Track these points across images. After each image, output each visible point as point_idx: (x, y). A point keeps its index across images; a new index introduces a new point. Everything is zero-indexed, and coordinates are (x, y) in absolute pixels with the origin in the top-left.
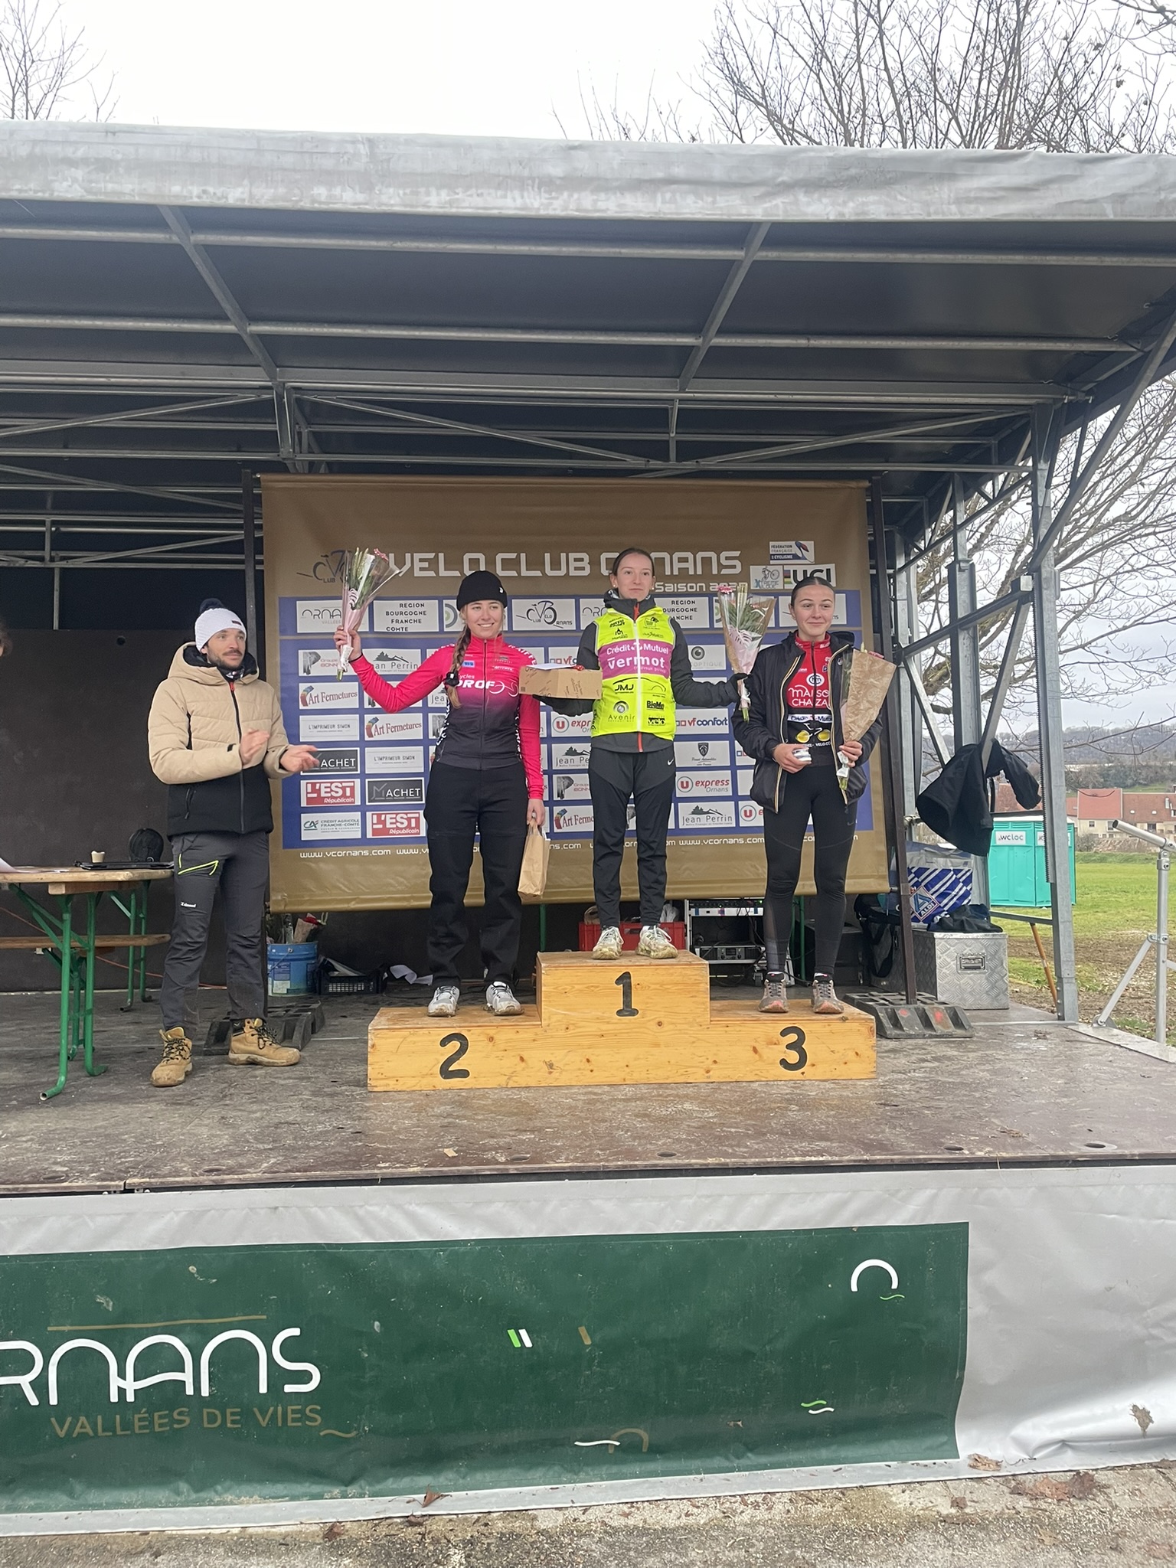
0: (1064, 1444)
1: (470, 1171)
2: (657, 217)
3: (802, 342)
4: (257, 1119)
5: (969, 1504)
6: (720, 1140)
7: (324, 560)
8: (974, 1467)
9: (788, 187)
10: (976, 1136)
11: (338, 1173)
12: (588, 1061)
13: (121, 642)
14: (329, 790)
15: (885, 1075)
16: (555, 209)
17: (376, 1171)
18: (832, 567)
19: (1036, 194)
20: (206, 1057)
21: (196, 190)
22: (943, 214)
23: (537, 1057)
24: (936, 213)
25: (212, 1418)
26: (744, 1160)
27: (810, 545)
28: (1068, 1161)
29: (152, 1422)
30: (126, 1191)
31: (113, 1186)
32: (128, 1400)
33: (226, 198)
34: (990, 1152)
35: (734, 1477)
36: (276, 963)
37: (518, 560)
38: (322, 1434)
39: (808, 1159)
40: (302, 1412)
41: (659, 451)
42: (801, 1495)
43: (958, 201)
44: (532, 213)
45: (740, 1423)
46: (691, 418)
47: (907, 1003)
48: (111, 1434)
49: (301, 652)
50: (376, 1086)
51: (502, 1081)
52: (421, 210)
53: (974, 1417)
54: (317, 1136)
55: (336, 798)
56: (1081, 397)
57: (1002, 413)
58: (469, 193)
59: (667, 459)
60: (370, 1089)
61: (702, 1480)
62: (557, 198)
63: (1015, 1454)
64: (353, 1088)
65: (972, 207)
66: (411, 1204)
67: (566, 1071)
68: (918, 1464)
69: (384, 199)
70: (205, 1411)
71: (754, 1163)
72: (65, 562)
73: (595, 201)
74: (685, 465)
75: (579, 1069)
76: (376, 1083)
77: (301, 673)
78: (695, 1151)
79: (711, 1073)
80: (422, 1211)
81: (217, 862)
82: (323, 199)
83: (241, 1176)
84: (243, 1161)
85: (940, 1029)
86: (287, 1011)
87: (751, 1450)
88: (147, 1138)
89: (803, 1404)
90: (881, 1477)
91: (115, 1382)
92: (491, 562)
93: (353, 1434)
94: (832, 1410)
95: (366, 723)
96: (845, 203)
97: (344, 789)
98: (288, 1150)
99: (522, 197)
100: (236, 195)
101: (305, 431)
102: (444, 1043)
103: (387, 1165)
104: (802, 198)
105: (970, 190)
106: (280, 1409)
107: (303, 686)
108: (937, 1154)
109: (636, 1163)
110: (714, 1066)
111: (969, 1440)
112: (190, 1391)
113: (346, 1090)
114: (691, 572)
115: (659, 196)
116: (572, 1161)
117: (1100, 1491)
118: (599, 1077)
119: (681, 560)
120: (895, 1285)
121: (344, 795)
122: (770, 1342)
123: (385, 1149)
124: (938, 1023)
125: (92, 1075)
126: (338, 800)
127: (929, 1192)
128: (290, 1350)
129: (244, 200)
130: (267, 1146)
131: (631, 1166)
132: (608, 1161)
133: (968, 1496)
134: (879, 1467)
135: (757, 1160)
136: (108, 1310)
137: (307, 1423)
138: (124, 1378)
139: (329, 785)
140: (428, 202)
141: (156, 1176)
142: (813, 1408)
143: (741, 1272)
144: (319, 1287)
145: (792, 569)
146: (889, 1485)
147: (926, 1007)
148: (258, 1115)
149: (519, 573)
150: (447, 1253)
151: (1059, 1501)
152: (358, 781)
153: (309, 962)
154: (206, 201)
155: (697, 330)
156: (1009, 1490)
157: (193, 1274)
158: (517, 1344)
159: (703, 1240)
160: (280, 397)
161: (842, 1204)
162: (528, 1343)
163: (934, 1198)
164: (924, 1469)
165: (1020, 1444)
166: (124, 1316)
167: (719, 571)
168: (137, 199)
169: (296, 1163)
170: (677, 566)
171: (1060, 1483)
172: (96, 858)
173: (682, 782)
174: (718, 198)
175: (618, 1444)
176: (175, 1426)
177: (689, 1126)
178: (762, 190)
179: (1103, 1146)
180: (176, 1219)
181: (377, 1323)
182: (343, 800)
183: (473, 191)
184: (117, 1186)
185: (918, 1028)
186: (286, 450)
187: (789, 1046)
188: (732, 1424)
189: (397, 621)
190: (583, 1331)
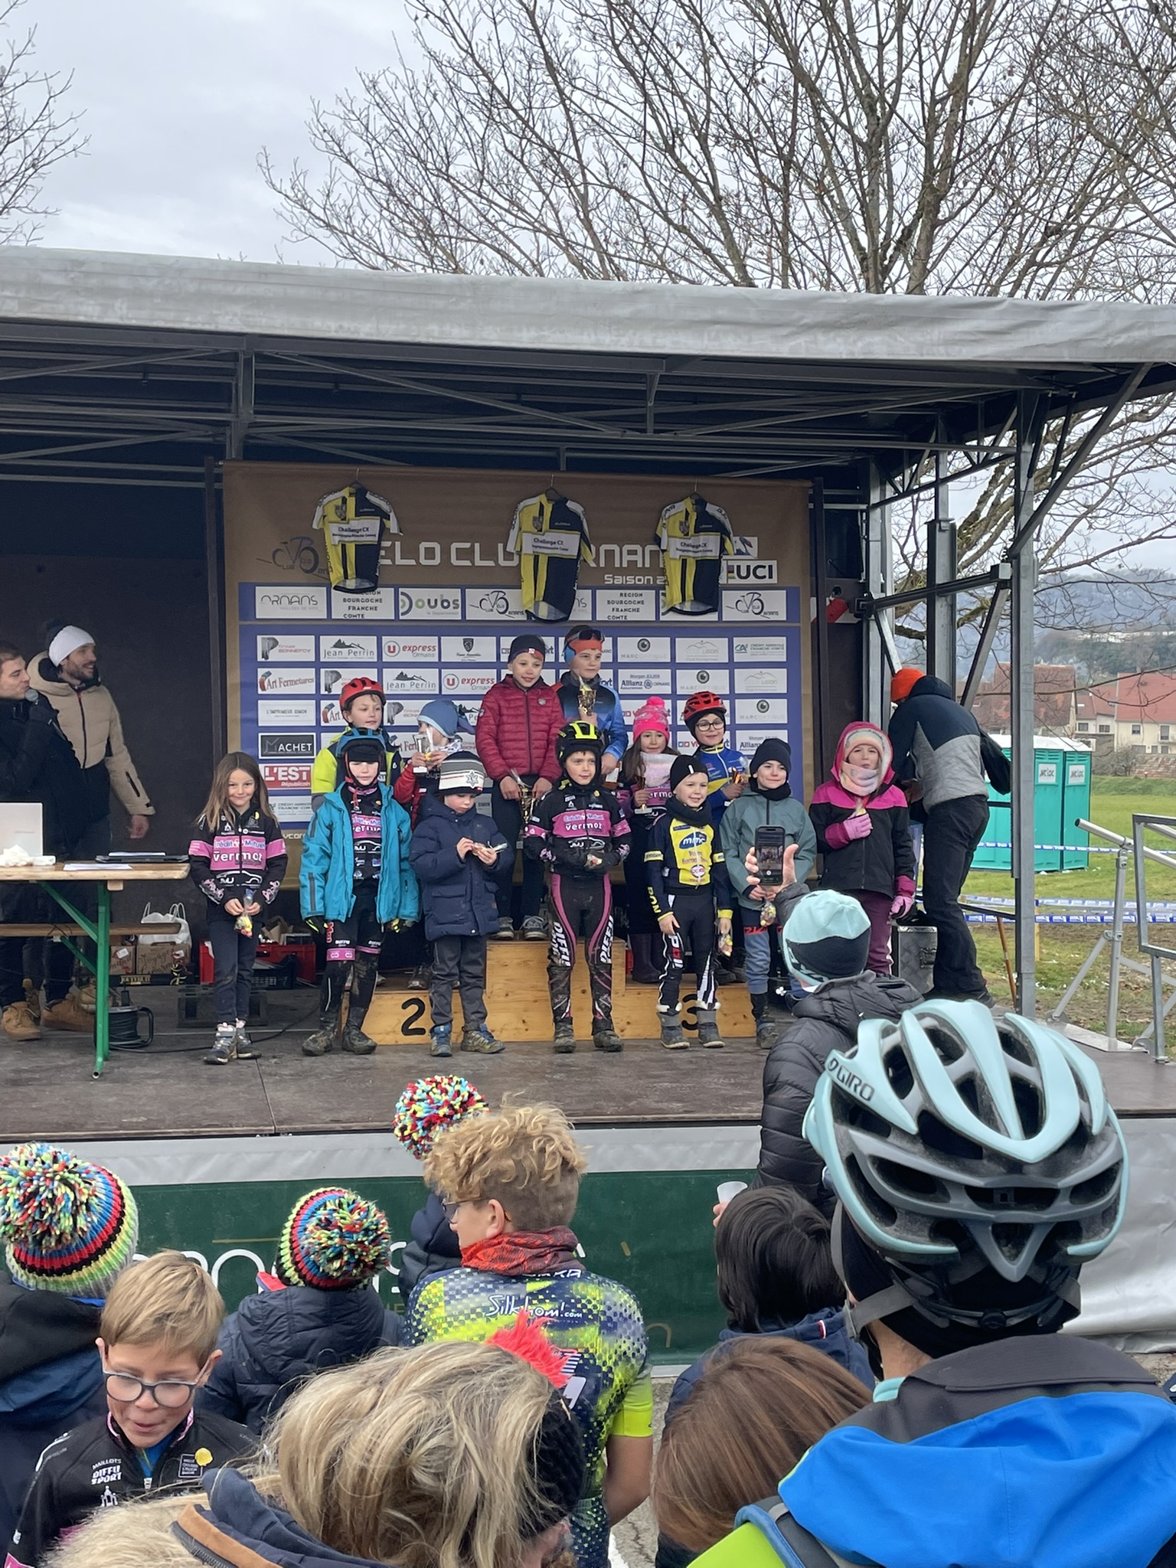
7: (282, 547)
9: (809, 328)
16: (622, 345)
18: (774, 563)
19: (1008, 337)
22: (933, 355)
24: (926, 353)
27: (754, 541)
37: (472, 549)
43: (946, 343)
49: (259, 638)
58: (553, 331)
65: (957, 348)
69: (485, 334)
77: (260, 659)
82: (436, 334)
92: (445, 552)
95: (322, 708)
96: (855, 342)
97: (300, 773)
104: (821, 337)
105: (956, 333)
107: (261, 672)
114: (640, 565)
115: (706, 333)
119: (630, 552)
121: (300, 780)
126: (295, 784)
140: (520, 338)
145: (735, 564)
149: (473, 562)
170: (626, 558)
174: (753, 337)
178: (788, 330)
183: (556, 328)
189: (354, 608)
190: (624, 1245)
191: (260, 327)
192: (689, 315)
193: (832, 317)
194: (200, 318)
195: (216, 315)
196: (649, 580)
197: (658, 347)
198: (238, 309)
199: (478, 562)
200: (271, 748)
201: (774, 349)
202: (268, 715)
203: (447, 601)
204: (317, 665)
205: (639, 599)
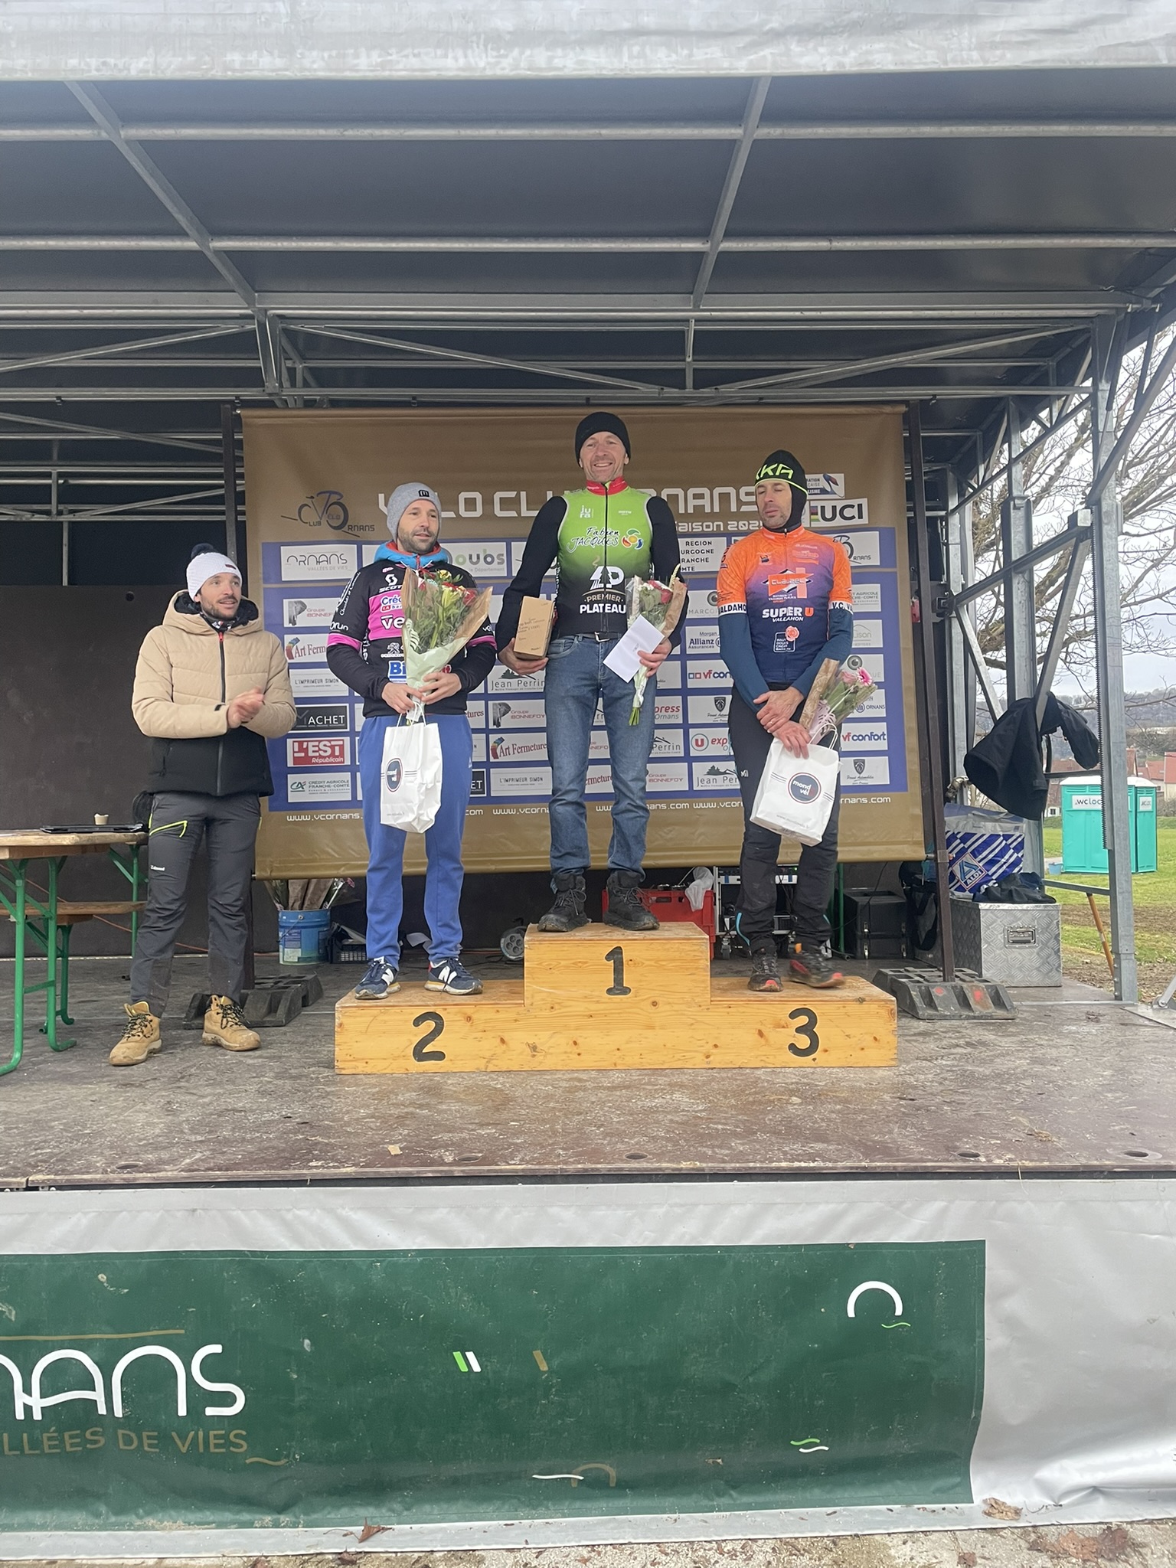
0: (1096, 1490)
1: (410, 1173)
2: (621, 74)
3: (823, 244)
4: (203, 1105)
5: (979, 1561)
6: (702, 1138)
7: (309, 502)
8: (989, 1514)
9: (777, 35)
10: (997, 1139)
11: (261, 1173)
12: (575, 1043)
13: (130, 598)
14: (317, 749)
15: (908, 1063)
16: (503, 69)
17: (305, 1171)
18: (864, 502)
19: (1074, 37)
20: (184, 1031)
21: (94, 62)
22: (962, 62)
23: (519, 1039)
24: (954, 61)
25: (128, 1441)
26: (723, 1165)
27: (839, 477)
28: (1103, 1172)
29: (62, 1441)
30: (28, 1189)
31: (15, 1183)
32: (35, 1418)
33: (129, 70)
34: (1010, 1160)
35: (712, 1517)
36: (287, 931)
37: (517, 498)
38: (247, 1461)
39: (796, 1164)
40: (225, 1437)
41: (676, 378)
42: (787, 1543)
43: (981, 47)
44: (477, 75)
45: (719, 1461)
46: (711, 342)
47: (944, 980)
48: (18, 1452)
50: (344, 1069)
51: (481, 1064)
52: (349, 75)
53: (990, 1458)
54: (257, 1128)
55: (325, 757)
56: (1147, 305)
57: (1058, 328)
58: (405, 52)
59: (683, 387)
60: (337, 1071)
61: (676, 1520)
62: (506, 56)
63: (1038, 1499)
64: (322, 1069)
65: (998, 52)
66: (344, 1208)
67: (551, 1054)
68: (924, 1509)
69: (306, 63)
70: (120, 1432)
71: (734, 1169)
72: (71, 516)
73: (551, 59)
74: (703, 393)
75: (566, 1053)
76: (344, 1065)
77: (287, 624)
78: (670, 1152)
79: (711, 1058)
80: (357, 1217)
81: (185, 822)
82: (237, 66)
83: (154, 1175)
84: (165, 1155)
85: (978, 1009)
86: (276, 983)
87: (734, 1488)
88: (78, 1125)
89: (792, 1442)
90: (880, 1524)
91: (20, 1399)
92: (488, 502)
93: (283, 1462)
94: (826, 1449)
96: (845, 53)
97: (333, 747)
98: (220, 1143)
99: (466, 56)
100: (138, 66)
101: (299, 366)
102: (417, 1022)
103: (320, 1164)
104: (795, 48)
105: (995, 34)
106: (201, 1434)
108: (948, 1161)
109: (599, 1166)
110: (715, 1051)
111: (985, 1484)
112: (102, 1410)
113: (313, 1072)
114: (708, 510)
115: (625, 49)
116: (527, 1163)
117: (1135, 1551)
118: (588, 1061)
119: (696, 496)
120: (899, 1312)
121: (333, 755)
122: (753, 1372)
123: (327, 1144)
124: (977, 1003)
125: (57, 1050)
126: (327, 760)
127: (938, 1205)
128: (212, 1369)
129: (148, 71)
130: (199, 1138)
131: (592, 1169)
132: (566, 1163)
133: (978, 1552)
134: (879, 1511)
135: (738, 1165)
136: (11, 1320)
137: (232, 1449)
138: (30, 1395)
139: (317, 743)
140: (357, 65)
141: (63, 1172)
142: (805, 1446)
143: (719, 1292)
144: (242, 1299)
145: (819, 504)
146: (889, 1534)
147: (965, 985)
148: (207, 1100)
149: (519, 513)
150: (384, 1264)
151: (1085, 1561)
152: (347, 740)
153: (321, 929)
154: (106, 75)
155: (704, 234)
156: (1027, 1545)
157: (102, 1283)
158: (464, 1368)
159: (676, 1255)
160: (262, 326)
161: (835, 1218)
162: (476, 1368)
163: (944, 1212)
164: (932, 1516)
165: (1045, 1488)
166: (29, 1327)
167: (739, 508)
168: (30, 76)
169: (221, 1160)
170: (692, 503)
171: (1087, 1539)
172: (99, 819)
173: (697, 740)
174: (695, 50)
175: (581, 1478)
176: (88, 1446)
177: (671, 1121)
178: (747, 39)
179: (1145, 1155)
180: (84, 1221)
181: (307, 1342)
182: (332, 760)
183: (408, 51)
184: (18, 1183)
185: (954, 1008)
186: (272, 385)
187: (799, 1030)
188: (711, 1461)
190: (538, 1355)
196: (718, 526)
199: (525, 512)
205: (707, 547)
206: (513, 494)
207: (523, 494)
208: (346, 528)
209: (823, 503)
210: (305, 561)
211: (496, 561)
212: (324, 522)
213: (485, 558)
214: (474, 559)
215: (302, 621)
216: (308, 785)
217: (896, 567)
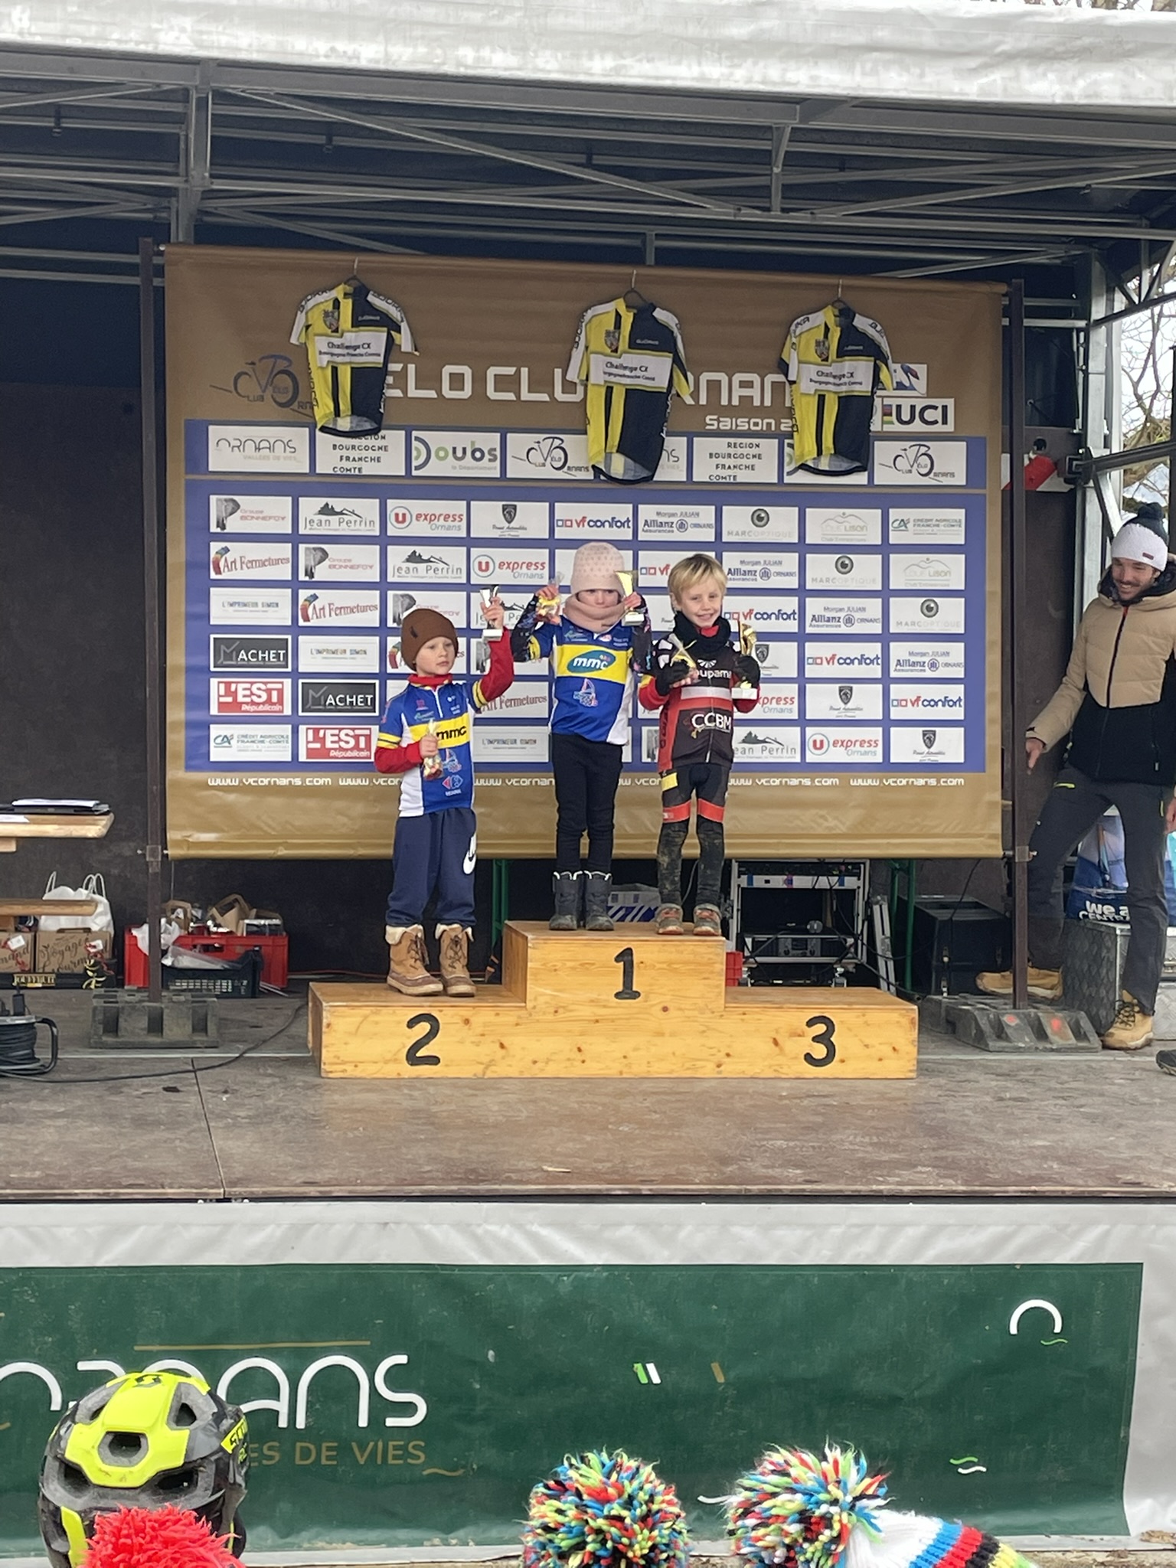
7: (248, 369)
9: (1009, 58)
16: (736, 82)
18: (950, 403)
27: (921, 369)
30: (223, 1200)
33: (358, 58)
37: (517, 376)
38: (425, 1473)
40: (404, 1447)
44: (711, 85)
47: (1015, 1007)
49: (213, 499)
58: (638, 57)
62: (740, 67)
69: (540, 62)
70: (299, 1445)
73: (784, 73)
77: (214, 529)
82: (470, 61)
85: (1056, 1040)
89: (951, 1462)
94: (983, 1469)
96: (1074, 79)
97: (269, 692)
99: (700, 65)
100: (368, 56)
104: (1026, 73)
106: (380, 1444)
107: (215, 547)
108: (1114, 1187)
114: (757, 402)
115: (858, 66)
119: (744, 384)
120: (1058, 1328)
121: (269, 701)
122: (919, 1386)
124: (1055, 1033)
127: (1101, 1229)
128: (396, 1378)
129: (378, 62)
137: (409, 1459)
140: (591, 69)
142: (964, 1466)
143: (891, 1308)
144: (430, 1312)
147: (1040, 1013)
149: (518, 395)
150: (571, 1278)
158: (644, 1380)
159: (851, 1273)
161: (1006, 1238)
162: (656, 1379)
163: (1106, 1235)
170: (737, 392)
178: (980, 60)
180: (277, 1233)
181: (491, 1352)
183: (643, 55)
184: (215, 1194)
185: (1029, 1039)
190: (716, 1367)
191: (219, 48)
192: (835, 37)
193: (1043, 43)
194: (133, 35)
195: (158, 31)
196: (769, 425)
197: (789, 84)
198: (187, 22)
199: (526, 395)
200: (228, 656)
201: (956, 90)
202: (224, 609)
203: (480, 450)
204: (295, 538)
205: (755, 451)
206: (511, 371)
207: (524, 371)
208: (295, 406)
209: (899, 401)
210: (241, 446)
211: (487, 457)
212: (268, 395)
213: (473, 453)
214: (459, 454)
215: (234, 525)
216: (235, 737)
217: (985, 488)
